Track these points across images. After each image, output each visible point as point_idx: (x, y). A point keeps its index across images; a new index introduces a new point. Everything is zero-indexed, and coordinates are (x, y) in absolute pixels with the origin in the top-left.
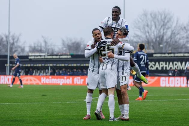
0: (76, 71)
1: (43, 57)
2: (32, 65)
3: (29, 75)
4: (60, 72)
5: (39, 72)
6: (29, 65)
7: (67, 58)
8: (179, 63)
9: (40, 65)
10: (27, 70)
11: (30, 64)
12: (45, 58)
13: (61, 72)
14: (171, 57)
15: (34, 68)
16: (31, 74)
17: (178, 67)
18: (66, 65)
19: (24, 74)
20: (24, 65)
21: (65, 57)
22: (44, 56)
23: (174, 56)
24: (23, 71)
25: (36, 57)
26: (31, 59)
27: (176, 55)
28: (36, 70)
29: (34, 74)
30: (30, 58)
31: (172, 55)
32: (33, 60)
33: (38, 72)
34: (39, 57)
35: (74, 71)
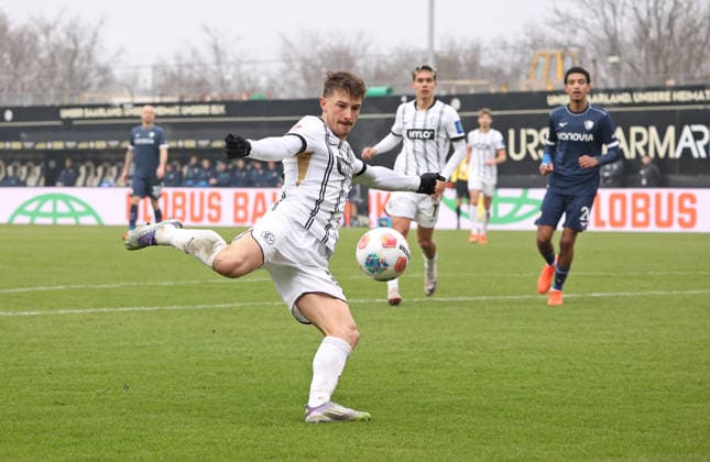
0: (244, 169)
1: (117, 112)
2: (71, 145)
3: (59, 184)
4: (181, 173)
5: (100, 170)
6: (59, 145)
7: (211, 116)
8: (653, 130)
9: (101, 145)
10: (52, 164)
11: (64, 140)
12: (123, 117)
13: (185, 170)
14: (621, 105)
15: (80, 157)
16: (71, 183)
17: (646, 148)
18: (204, 143)
19: (42, 181)
20: (41, 146)
21: (204, 110)
22: (121, 106)
23: (633, 104)
24: (38, 170)
25: (89, 113)
26: (69, 120)
27: (639, 97)
28: (90, 164)
29: (80, 181)
30: (65, 114)
31: (625, 98)
32: (75, 123)
33: (96, 174)
34: (100, 112)
35: (235, 168)
